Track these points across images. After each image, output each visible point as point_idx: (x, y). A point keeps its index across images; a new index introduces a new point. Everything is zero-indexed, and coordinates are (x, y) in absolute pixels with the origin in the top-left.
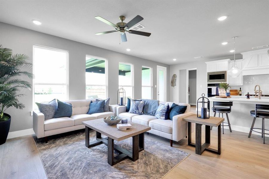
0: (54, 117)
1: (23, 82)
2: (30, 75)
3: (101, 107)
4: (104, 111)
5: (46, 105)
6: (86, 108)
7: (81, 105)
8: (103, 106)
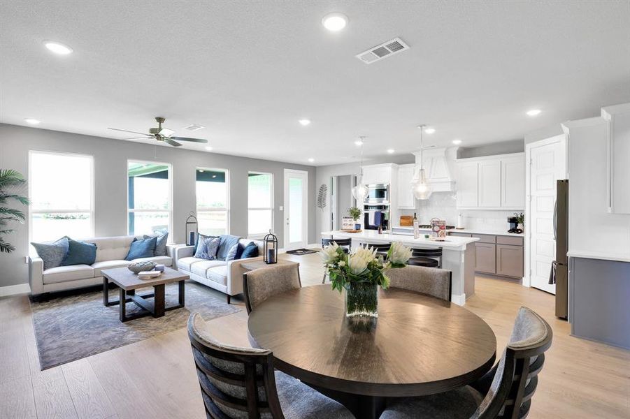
0: (62, 264)
1: (12, 211)
2: (25, 201)
3: (148, 249)
4: (154, 256)
5: (49, 247)
6: (124, 251)
7: (115, 245)
8: (154, 246)
